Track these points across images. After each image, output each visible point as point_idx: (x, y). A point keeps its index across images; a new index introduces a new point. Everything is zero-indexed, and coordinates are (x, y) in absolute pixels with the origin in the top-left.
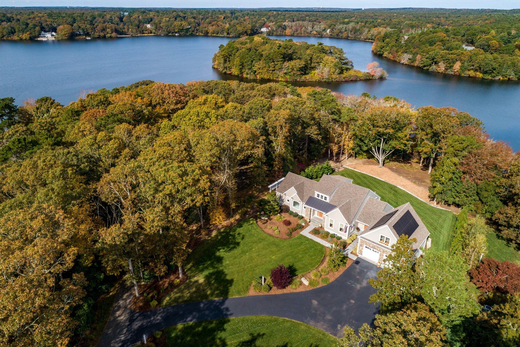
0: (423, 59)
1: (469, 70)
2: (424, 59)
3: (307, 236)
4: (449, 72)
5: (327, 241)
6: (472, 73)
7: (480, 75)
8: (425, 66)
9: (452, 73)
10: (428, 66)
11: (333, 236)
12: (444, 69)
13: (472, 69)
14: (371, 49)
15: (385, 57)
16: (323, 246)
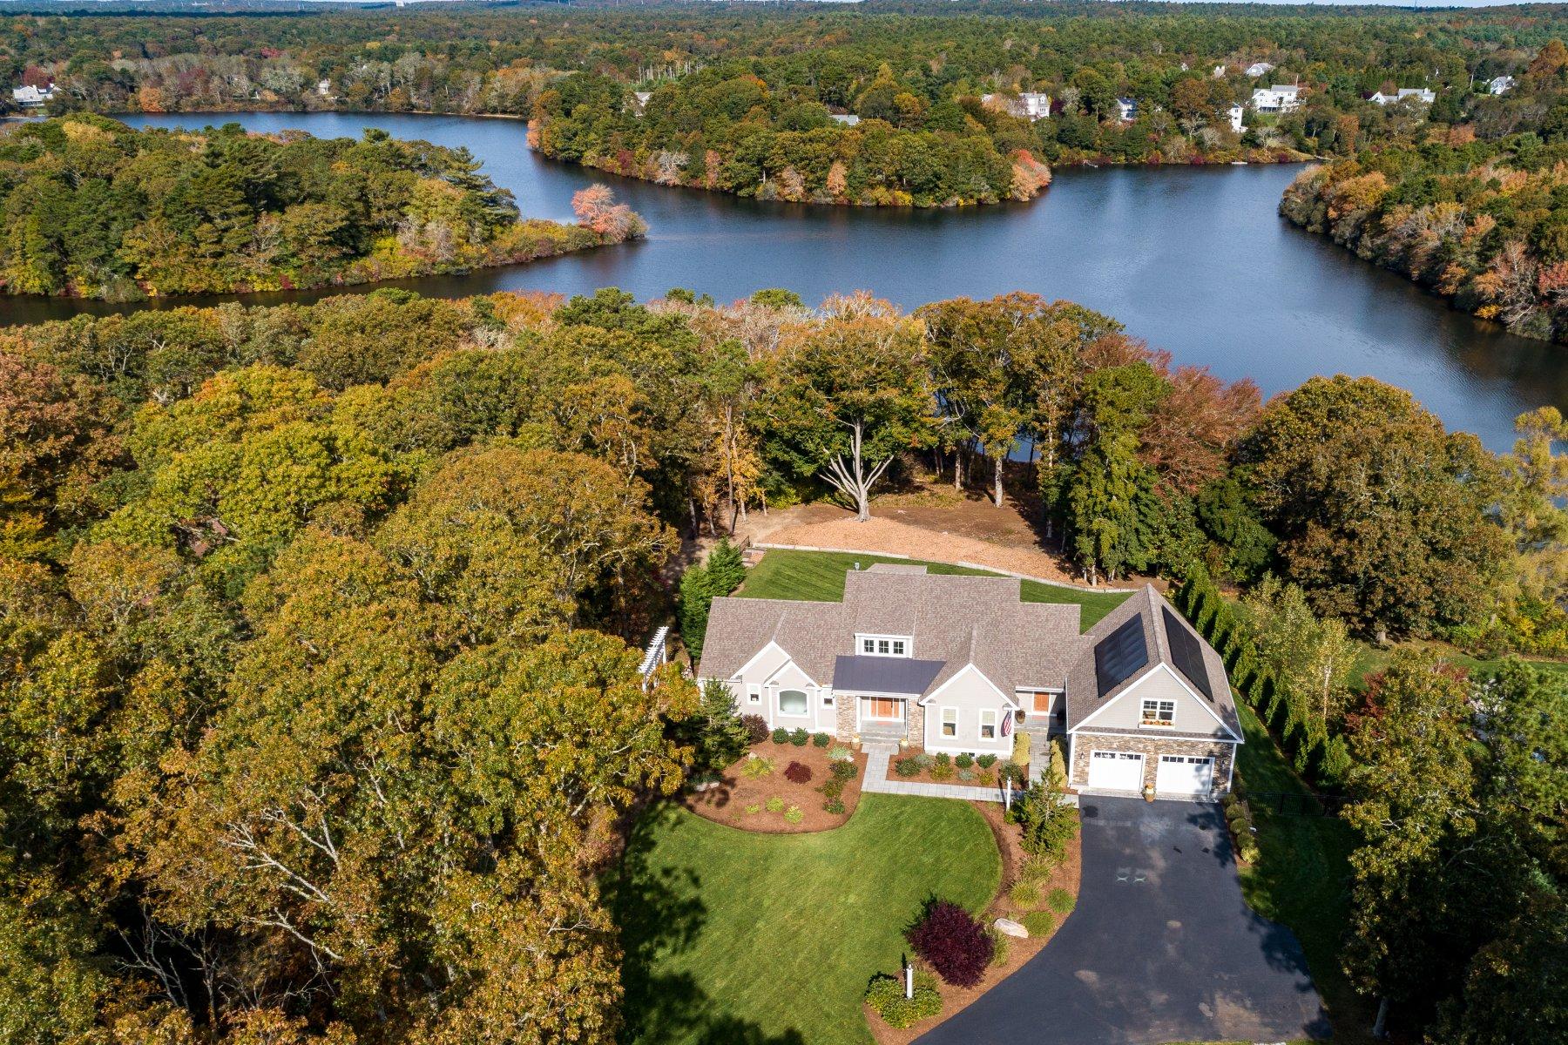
0: (727, 164)
1: (872, 187)
2: (732, 163)
3: (893, 792)
4: (819, 197)
5: (960, 782)
6: (882, 195)
7: (906, 199)
8: (739, 187)
9: (829, 200)
10: (748, 185)
11: (964, 762)
12: (800, 189)
13: (880, 183)
14: (528, 145)
15: (593, 168)
16: (963, 805)
